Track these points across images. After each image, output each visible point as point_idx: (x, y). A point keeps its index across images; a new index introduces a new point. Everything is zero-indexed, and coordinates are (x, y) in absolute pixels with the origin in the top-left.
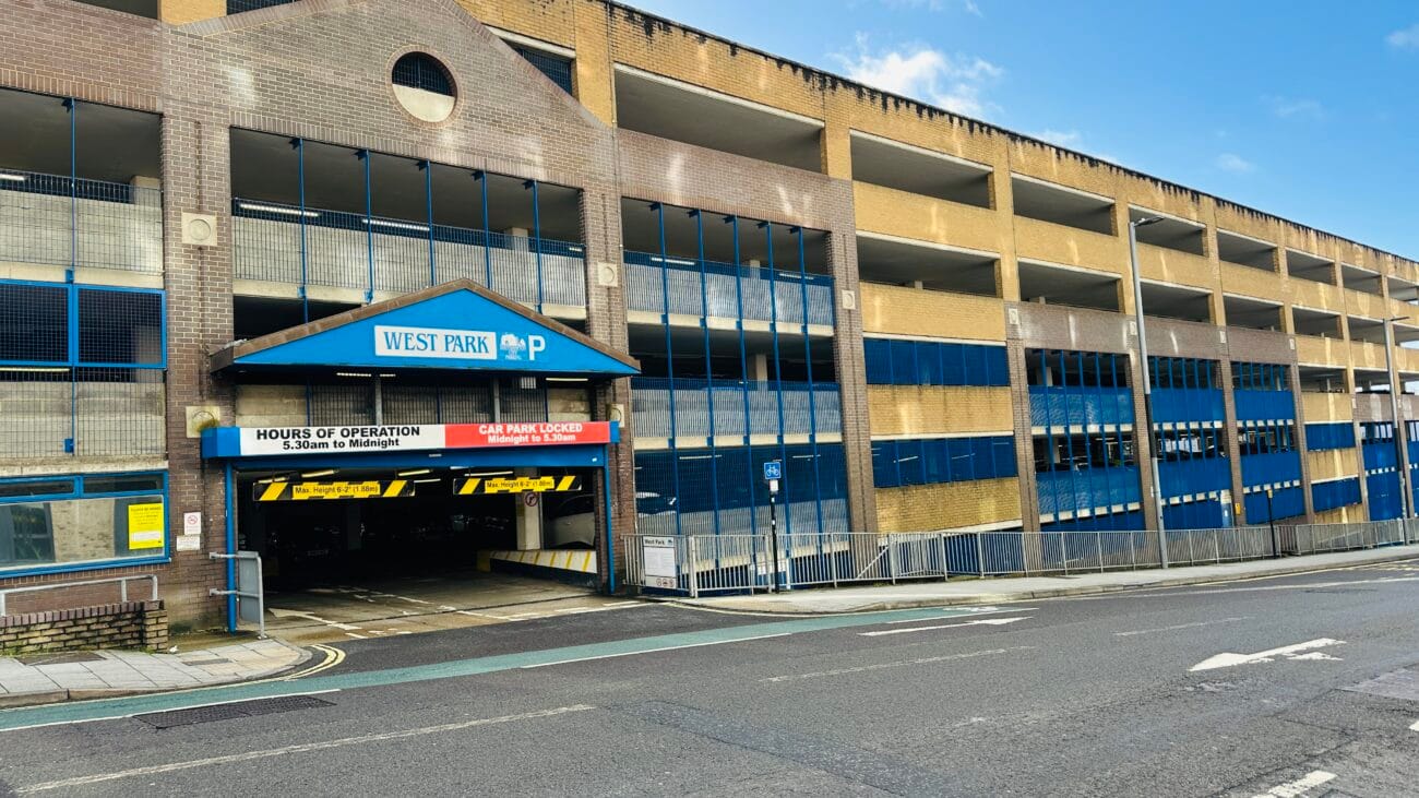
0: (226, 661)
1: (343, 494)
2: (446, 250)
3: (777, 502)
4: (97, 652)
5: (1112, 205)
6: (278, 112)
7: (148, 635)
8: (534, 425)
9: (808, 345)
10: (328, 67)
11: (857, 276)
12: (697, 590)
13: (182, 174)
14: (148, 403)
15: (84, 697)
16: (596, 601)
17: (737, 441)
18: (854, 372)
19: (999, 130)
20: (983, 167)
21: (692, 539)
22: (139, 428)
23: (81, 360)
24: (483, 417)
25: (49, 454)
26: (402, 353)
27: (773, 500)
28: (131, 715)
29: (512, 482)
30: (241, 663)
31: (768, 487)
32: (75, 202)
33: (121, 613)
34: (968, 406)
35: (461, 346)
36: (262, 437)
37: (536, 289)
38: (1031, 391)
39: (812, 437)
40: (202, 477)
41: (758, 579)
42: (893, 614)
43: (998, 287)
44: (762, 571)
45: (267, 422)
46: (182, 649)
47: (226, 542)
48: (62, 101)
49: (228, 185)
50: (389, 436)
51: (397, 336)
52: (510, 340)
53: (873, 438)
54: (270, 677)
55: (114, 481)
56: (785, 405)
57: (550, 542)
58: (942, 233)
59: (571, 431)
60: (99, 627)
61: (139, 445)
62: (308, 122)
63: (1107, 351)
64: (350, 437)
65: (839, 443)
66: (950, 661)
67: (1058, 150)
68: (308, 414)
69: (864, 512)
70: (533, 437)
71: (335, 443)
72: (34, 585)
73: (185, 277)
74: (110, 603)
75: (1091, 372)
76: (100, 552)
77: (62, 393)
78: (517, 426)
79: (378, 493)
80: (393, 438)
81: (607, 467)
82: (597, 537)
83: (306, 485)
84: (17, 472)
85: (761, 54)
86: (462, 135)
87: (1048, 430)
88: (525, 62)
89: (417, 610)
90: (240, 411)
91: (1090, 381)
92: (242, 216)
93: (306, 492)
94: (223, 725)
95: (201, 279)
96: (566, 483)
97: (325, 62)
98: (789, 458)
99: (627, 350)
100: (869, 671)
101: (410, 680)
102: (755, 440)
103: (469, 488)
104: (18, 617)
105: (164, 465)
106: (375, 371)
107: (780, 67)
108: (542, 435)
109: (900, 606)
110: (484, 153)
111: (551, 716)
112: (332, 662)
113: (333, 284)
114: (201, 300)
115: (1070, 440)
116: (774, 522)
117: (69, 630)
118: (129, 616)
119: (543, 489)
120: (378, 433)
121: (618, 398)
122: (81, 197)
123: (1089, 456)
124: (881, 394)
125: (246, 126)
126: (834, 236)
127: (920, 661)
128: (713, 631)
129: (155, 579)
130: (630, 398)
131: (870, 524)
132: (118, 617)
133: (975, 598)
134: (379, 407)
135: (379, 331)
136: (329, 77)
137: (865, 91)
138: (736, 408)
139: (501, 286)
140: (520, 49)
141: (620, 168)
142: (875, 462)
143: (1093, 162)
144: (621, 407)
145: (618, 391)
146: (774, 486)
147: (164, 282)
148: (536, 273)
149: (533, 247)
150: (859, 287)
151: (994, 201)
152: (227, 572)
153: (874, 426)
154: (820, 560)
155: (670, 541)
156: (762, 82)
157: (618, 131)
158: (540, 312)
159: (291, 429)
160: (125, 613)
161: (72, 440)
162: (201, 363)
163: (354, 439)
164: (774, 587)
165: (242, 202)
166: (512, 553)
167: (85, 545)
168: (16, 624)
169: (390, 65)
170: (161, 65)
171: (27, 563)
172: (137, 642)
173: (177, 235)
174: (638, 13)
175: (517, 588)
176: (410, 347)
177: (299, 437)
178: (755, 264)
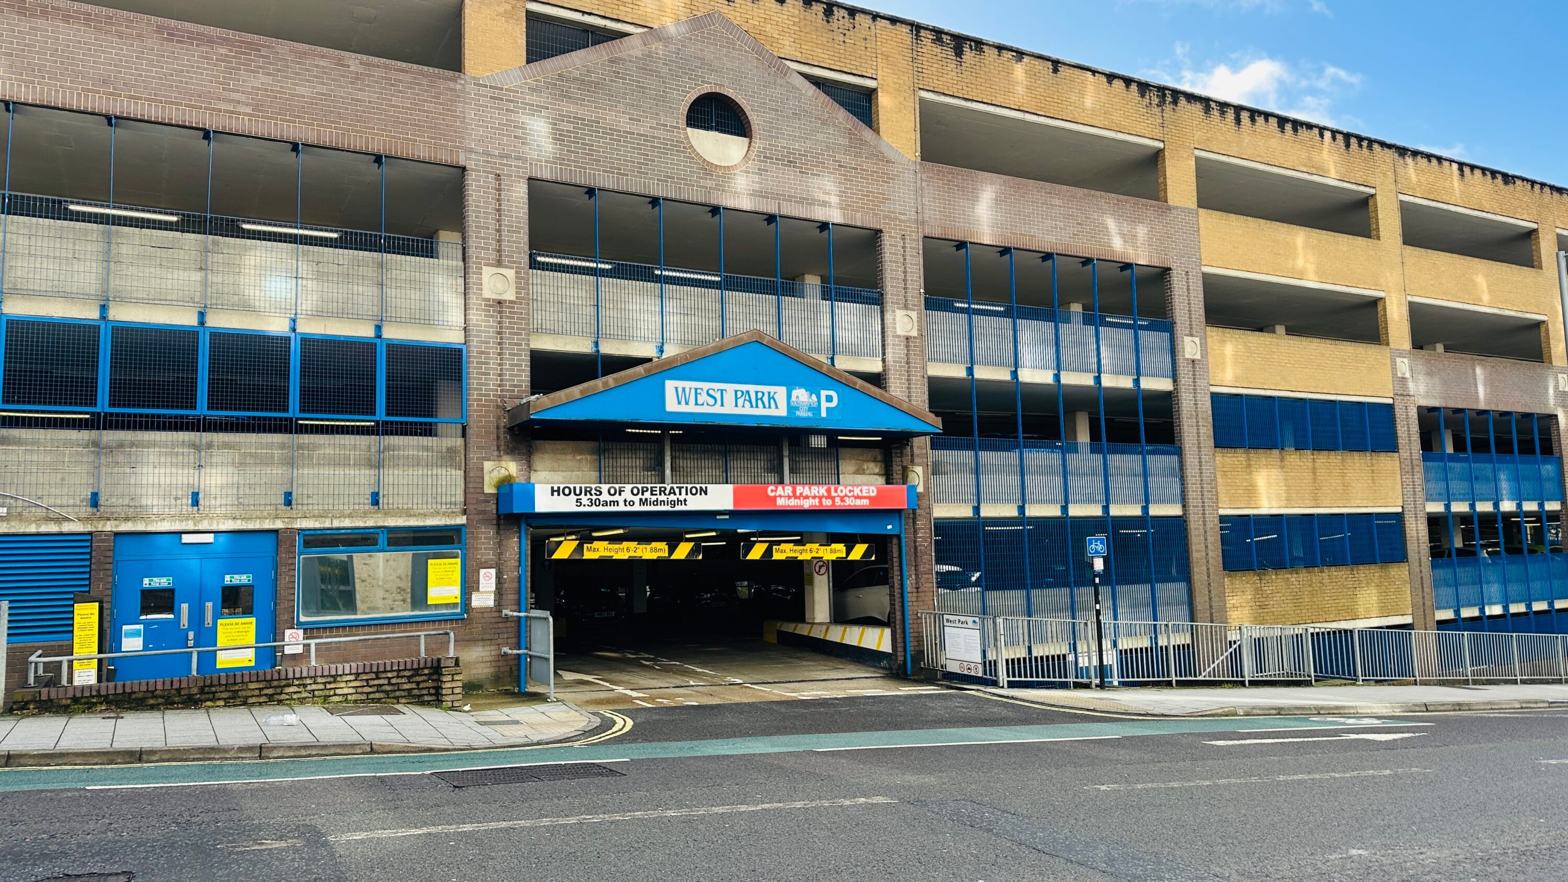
0: (517, 722)
1: (632, 554)
2: (736, 298)
3: (1101, 583)
4: (396, 706)
5: (1535, 231)
6: (574, 161)
7: (444, 692)
8: (825, 487)
9: (1140, 403)
10: (623, 113)
11: (1203, 319)
12: (1006, 679)
13: (482, 228)
14: (448, 458)
15: (385, 750)
16: (890, 683)
17: (1053, 511)
18: (1198, 433)
19: (1383, 144)
20: (1362, 189)
21: (1000, 620)
22: (439, 483)
23: (388, 414)
24: (772, 477)
25: (357, 507)
26: (691, 408)
27: (1097, 580)
28: (429, 772)
29: (801, 548)
30: (531, 726)
31: (1092, 566)
32: (384, 259)
33: (419, 668)
34: (1343, 475)
35: (750, 401)
36: (556, 494)
37: (829, 339)
38: (1425, 459)
39: (1145, 509)
40: (498, 533)
41: (1079, 672)
42: (1247, 721)
43: (1382, 331)
44: (1083, 662)
45: (561, 479)
46: (475, 707)
47: (519, 600)
48: (373, 158)
49: (526, 238)
50: (678, 496)
51: (687, 391)
52: (801, 395)
53: (1222, 512)
54: (560, 741)
55: (412, 535)
56: (1111, 470)
57: (840, 616)
58: (1311, 267)
59: (864, 494)
60: (399, 681)
61: (439, 500)
62: (604, 171)
63: (1527, 410)
64: (640, 496)
65: (1179, 517)
66: (1321, 781)
67: (1461, 165)
68: (600, 471)
69: (1210, 599)
70: (824, 500)
71: (625, 501)
72: (340, 636)
73: (485, 332)
74: (409, 657)
75: (1506, 436)
76: (398, 606)
77: (369, 447)
78: (807, 488)
79: (666, 555)
80: (682, 498)
81: (903, 536)
82: (892, 613)
83: (596, 544)
84: (327, 525)
85: (1088, 69)
86: (757, 178)
87: (1448, 506)
88: (823, 97)
89: (704, 680)
90: (535, 467)
91: (1504, 447)
92: (539, 269)
93: (597, 551)
94: (516, 788)
95: (499, 333)
96: (858, 552)
97: (621, 107)
98: (1116, 534)
99: (927, 405)
100: (1216, 785)
101: (699, 754)
102: (1075, 511)
103: (756, 553)
104: (326, 667)
105: (462, 520)
106: (665, 427)
107: (1110, 82)
108: (833, 498)
109: (1255, 712)
110: (776, 197)
111: (849, 806)
112: (621, 730)
113: (626, 338)
114: (500, 354)
115: (1476, 520)
116: (1098, 607)
117: (371, 683)
118: (426, 671)
119: (833, 557)
120: (667, 492)
121: (916, 460)
122: (389, 252)
123: (1502, 540)
124: (1233, 459)
125: (544, 177)
126: (1174, 273)
127: (1282, 778)
128: (1027, 727)
129: (452, 635)
130: (930, 460)
131: (1218, 614)
132: (417, 671)
133: (1352, 707)
134: (668, 465)
135: (670, 385)
136: (624, 123)
137: (1213, 105)
138: (1052, 473)
139: (793, 336)
140: (817, 82)
141: (923, 205)
142: (1224, 540)
143: (1508, 179)
144: (919, 470)
145: (916, 451)
146: (1099, 565)
147: (465, 337)
148: (829, 323)
149: (826, 295)
150: (1205, 333)
151: (1378, 229)
152: (519, 631)
153: (1223, 497)
154: (1155, 653)
155: (974, 622)
156: (1089, 102)
157: (921, 164)
158: (833, 364)
159: (583, 486)
160: (423, 669)
161: (377, 494)
162: (499, 418)
163: (644, 498)
164: (1098, 681)
165: (539, 255)
166: (800, 625)
167: (384, 599)
168: (325, 674)
169: (684, 108)
170: (464, 118)
171: (332, 614)
172: (433, 698)
173: (478, 289)
174: (947, 34)
175: (805, 663)
176: (700, 402)
177: (591, 495)
178: (1076, 308)
